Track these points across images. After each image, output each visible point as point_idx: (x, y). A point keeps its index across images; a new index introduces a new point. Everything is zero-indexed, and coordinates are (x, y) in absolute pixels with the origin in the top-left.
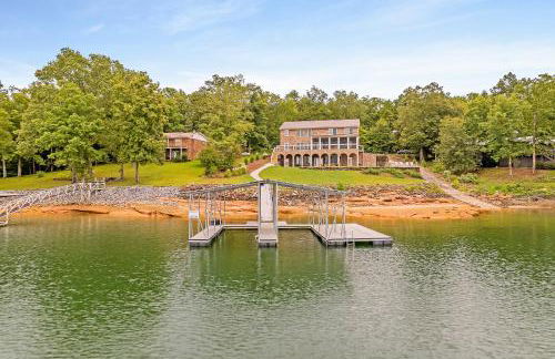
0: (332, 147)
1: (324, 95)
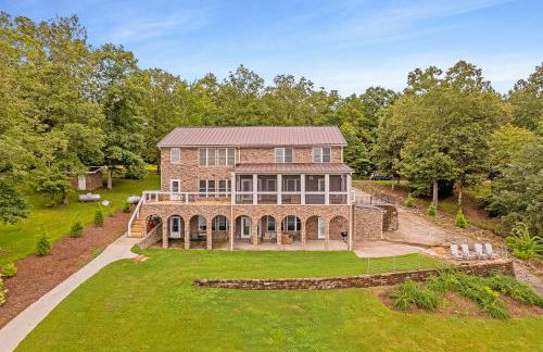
0: (286, 200)
1: (259, 82)
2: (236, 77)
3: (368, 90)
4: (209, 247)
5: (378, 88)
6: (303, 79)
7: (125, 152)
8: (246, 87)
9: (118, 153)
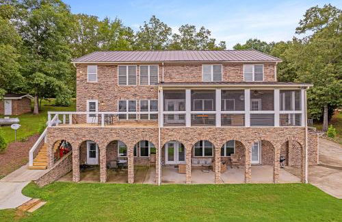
2: (150, 26)
3: (248, 42)
4: (131, 181)
5: (255, 40)
6: (202, 28)
7: (49, 78)
8: (158, 34)
9: (40, 78)
